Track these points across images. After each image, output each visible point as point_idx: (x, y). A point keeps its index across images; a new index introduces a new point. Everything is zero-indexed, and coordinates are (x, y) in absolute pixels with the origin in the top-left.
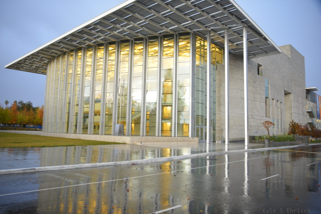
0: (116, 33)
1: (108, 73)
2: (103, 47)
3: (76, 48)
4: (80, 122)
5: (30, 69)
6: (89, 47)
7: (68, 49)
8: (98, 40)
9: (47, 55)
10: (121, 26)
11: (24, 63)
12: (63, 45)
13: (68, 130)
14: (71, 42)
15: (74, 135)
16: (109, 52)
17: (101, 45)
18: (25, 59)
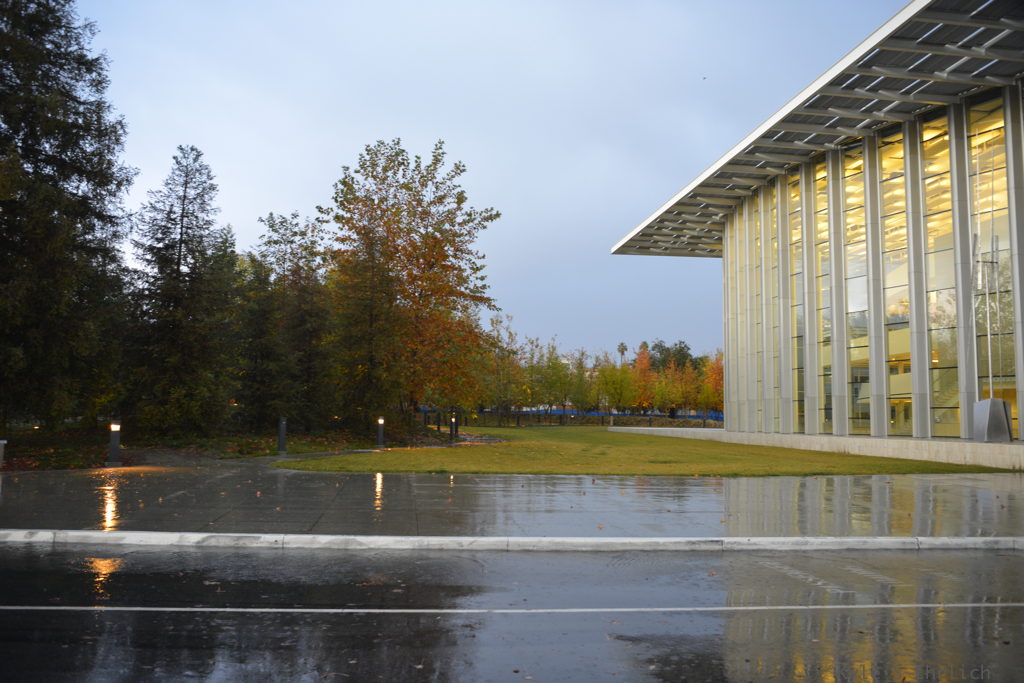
0: (945, 75)
1: (926, 223)
2: (900, 137)
3: (805, 159)
4: (842, 398)
5: (676, 245)
6: (850, 148)
7: (781, 166)
8: (880, 115)
9: (720, 197)
10: (962, 46)
11: (658, 232)
12: (763, 158)
13: (802, 423)
14: (789, 141)
15: (825, 438)
16: (922, 148)
17: (895, 128)
18: (661, 220)
